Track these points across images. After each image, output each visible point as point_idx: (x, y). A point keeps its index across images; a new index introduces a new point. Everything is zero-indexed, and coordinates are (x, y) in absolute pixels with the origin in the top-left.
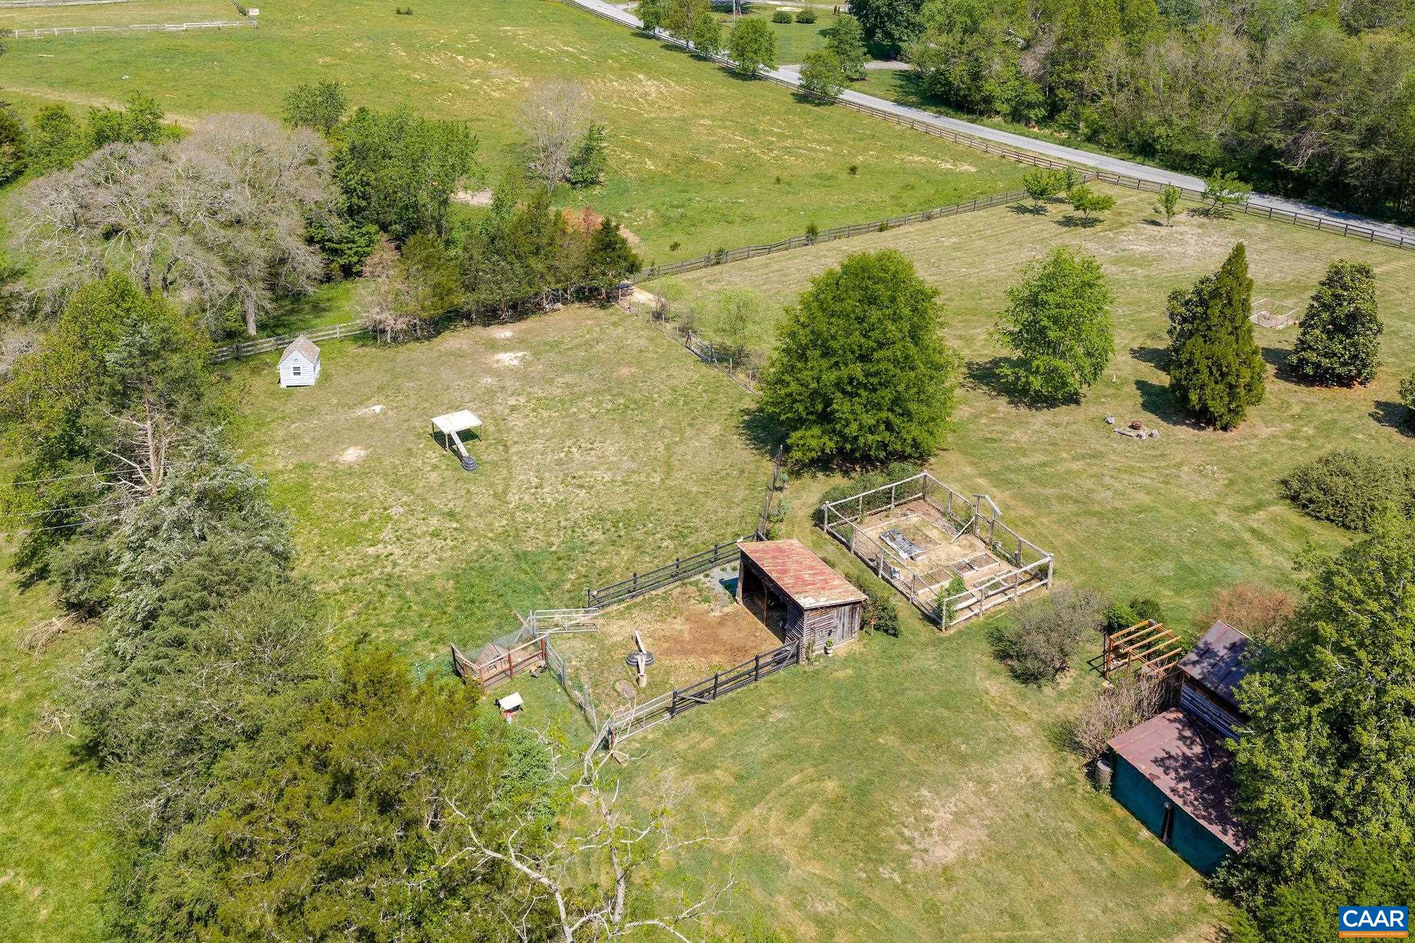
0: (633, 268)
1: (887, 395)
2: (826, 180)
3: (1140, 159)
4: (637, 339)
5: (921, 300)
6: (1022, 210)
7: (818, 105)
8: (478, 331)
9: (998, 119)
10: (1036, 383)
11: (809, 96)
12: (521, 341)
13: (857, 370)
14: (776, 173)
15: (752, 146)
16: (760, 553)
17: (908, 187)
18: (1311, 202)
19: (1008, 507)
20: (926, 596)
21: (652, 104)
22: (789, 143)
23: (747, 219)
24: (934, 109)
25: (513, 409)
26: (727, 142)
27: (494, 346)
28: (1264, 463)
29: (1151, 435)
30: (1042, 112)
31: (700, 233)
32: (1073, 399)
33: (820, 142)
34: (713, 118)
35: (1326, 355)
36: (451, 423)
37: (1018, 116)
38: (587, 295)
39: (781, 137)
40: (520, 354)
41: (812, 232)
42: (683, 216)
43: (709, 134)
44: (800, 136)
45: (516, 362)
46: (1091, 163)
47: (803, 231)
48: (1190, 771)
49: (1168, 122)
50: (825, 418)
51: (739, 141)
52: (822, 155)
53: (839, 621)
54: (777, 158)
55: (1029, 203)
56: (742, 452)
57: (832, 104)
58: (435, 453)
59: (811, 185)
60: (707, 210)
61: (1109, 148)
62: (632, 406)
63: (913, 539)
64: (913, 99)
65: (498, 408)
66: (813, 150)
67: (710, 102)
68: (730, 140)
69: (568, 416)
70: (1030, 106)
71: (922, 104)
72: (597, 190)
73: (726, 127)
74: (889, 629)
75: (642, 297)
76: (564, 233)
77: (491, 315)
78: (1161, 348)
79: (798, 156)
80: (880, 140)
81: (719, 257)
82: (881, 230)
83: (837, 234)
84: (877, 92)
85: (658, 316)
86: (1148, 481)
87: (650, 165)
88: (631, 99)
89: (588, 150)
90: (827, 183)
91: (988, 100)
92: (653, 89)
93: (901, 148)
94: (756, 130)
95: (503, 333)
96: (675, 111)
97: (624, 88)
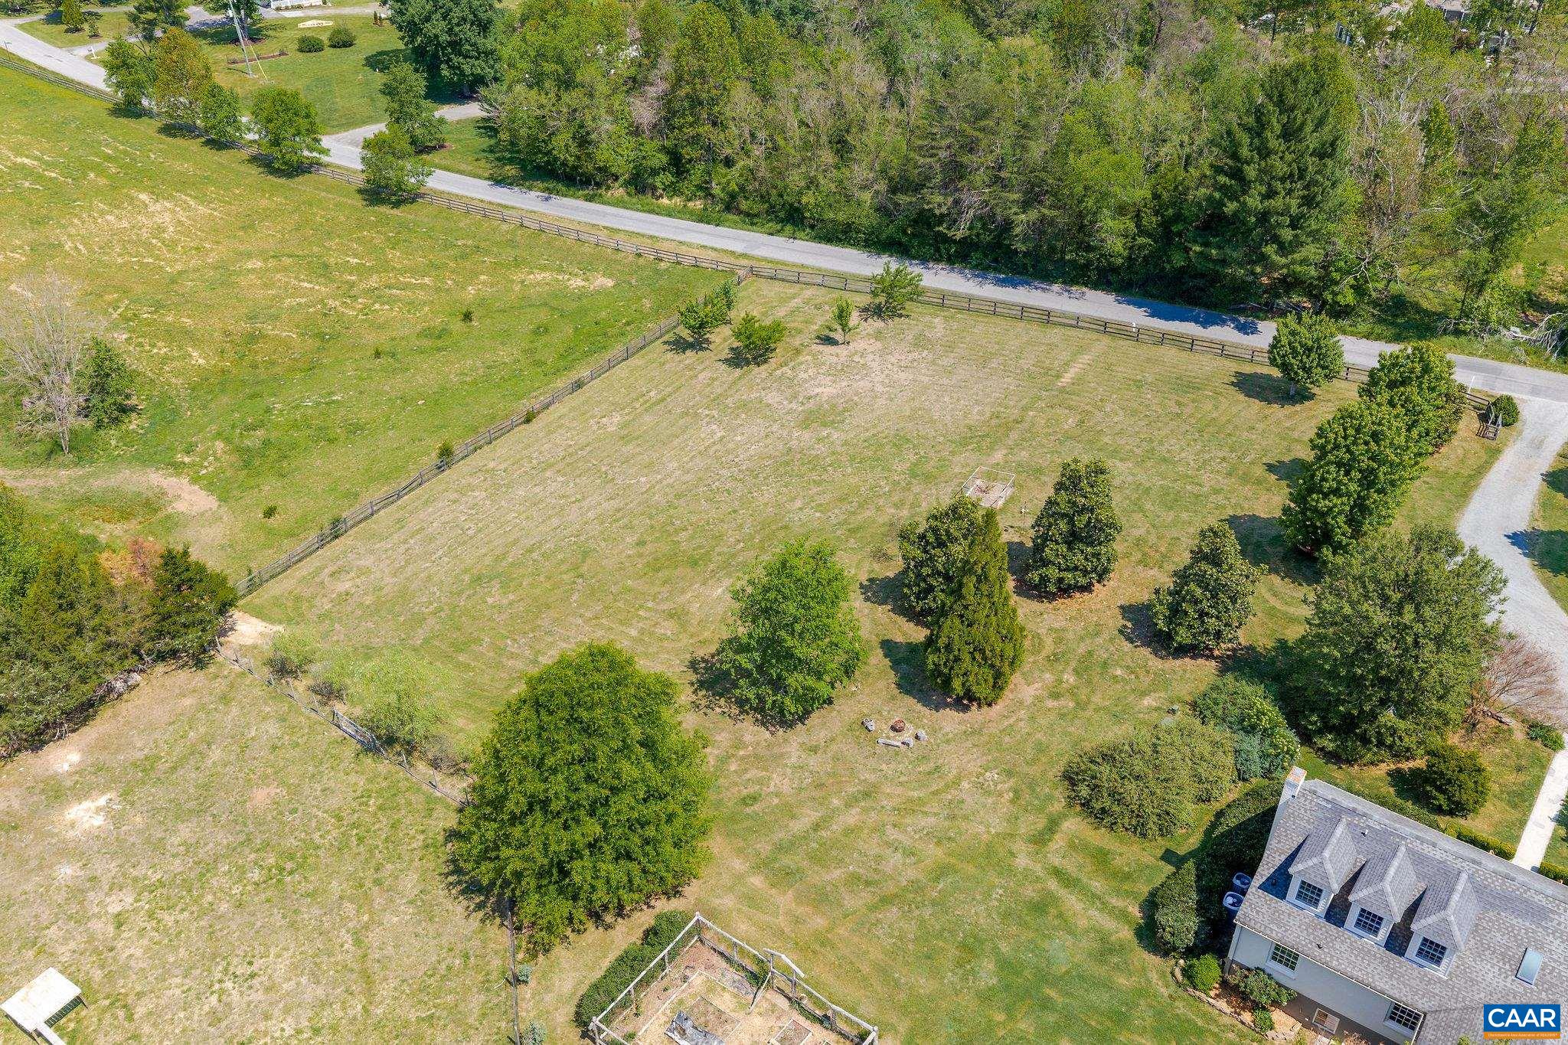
2: (438, 340)
3: (789, 228)
4: (263, 724)
6: (681, 346)
7: (397, 204)
8: (27, 762)
9: (618, 192)
11: (380, 191)
12: (99, 769)
14: (371, 340)
15: (329, 296)
17: (540, 328)
18: (976, 267)
19: (797, 921)
21: (171, 245)
22: (374, 281)
24: (540, 184)
25: (120, 921)
26: (292, 296)
27: (59, 792)
28: (1041, 748)
29: (917, 737)
30: (667, 178)
31: (297, 468)
33: (413, 271)
34: (264, 255)
35: (1067, 569)
36: (35, 1007)
37: (640, 184)
39: (362, 271)
40: (102, 801)
41: (446, 452)
42: (267, 443)
43: (266, 286)
44: (384, 267)
45: (99, 821)
46: (738, 247)
49: (812, 183)
52: (421, 295)
54: (365, 311)
55: (687, 335)
57: (413, 200)
59: (421, 351)
60: (295, 425)
61: (750, 219)
62: (289, 866)
63: (706, 1024)
64: (511, 170)
65: (96, 925)
66: (405, 287)
67: (252, 226)
68: (297, 292)
69: (203, 913)
70: (654, 172)
71: (524, 178)
72: (133, 423)
73: (285, 269)
75: (249, 629)
76: (112, 592)
78: (891, 575)
79: (392, 301)
80: (487, 253)
81: (335, 527)
82: (528, 421)
84: (463, 167)
85: (280, 668)
86: (932, 820)
87: (198, 358)
88: (139, 242)
90: (440, 343)
91: (603, 170)
92: (167, 217)
93: (517, 263)
94: (326, 266)
95: (64, 756)
96: (207, 253)
97: (125, 224)
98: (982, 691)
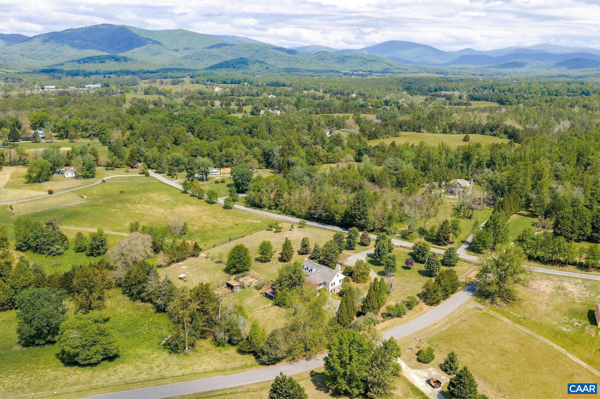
0: (201, 250)
1: (242, 263)
2: (232, 228)
4: (204, 261)
5: (246, 250)
6: (268, 230)
7: (229, 209)
8: (176, 264)
9: (266, 209)
10: (264, 259)
11: (226, 207)
12: (185, 264)
13: (238, 260)
14: (222, 227)
15: (216, 221)
16: (229, 282)
17: (248, 227)
19: (258, 274)
20: (248, 285)
21: (192, 213)
22: (223, 220)
23: (218, 238)
27: (181, 266)
29: (278, 264)
30: (274, 207)
31: (209, 241)
32: (269, 261)
33: (230, 218)
34: (206, 215)
35: (303, 250)
36: (182, 276)
37: (270, 208)
38: (193, 256)
39: (221, 218)
41: (230, 239)
42: (205, 238)
43: (206, 219)
44: (226, 218)
45: (186, 267)
46: (282, 218)
47: (229, 239)
48: (272, 292)
50: (235, 267)
51: (213, 220)
52: (230, 222)
53: (238, 287)
54: (222, 224)
55: (269, 228)
56: (224, 274)
57: (231, 209)
58: (180, 280)
59: (229, 229)
60: (209, 237)
61: (287, 214)
63: (247, 280)
64: (249, 205)
65: (187, 273)
66: (228, 221)
67: (205, 211)
70: (272, 206)
71: (251, 206)
72: (187, 235)
73: (210, 217)
74: (244, 288)
75: (202, 255)
77: (178, 261)
79: (226, 222)
80: (242, 216)
81: (214, 246)
82: (243, 237)
83: (235, 239)
84: (241, 204)
85: (207, 258)
87: (196, 228)
88: (187, 212)
89: (184, 227)
91: (264, 205)
92: (191, 209)
93: (246, 218)
94: (216, 217)
95: (181, 263)
96: (198, 214)
97: (185, 209)
98: (286, 259)
